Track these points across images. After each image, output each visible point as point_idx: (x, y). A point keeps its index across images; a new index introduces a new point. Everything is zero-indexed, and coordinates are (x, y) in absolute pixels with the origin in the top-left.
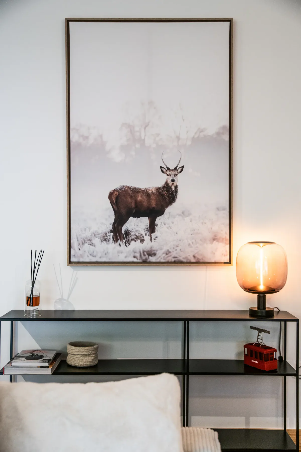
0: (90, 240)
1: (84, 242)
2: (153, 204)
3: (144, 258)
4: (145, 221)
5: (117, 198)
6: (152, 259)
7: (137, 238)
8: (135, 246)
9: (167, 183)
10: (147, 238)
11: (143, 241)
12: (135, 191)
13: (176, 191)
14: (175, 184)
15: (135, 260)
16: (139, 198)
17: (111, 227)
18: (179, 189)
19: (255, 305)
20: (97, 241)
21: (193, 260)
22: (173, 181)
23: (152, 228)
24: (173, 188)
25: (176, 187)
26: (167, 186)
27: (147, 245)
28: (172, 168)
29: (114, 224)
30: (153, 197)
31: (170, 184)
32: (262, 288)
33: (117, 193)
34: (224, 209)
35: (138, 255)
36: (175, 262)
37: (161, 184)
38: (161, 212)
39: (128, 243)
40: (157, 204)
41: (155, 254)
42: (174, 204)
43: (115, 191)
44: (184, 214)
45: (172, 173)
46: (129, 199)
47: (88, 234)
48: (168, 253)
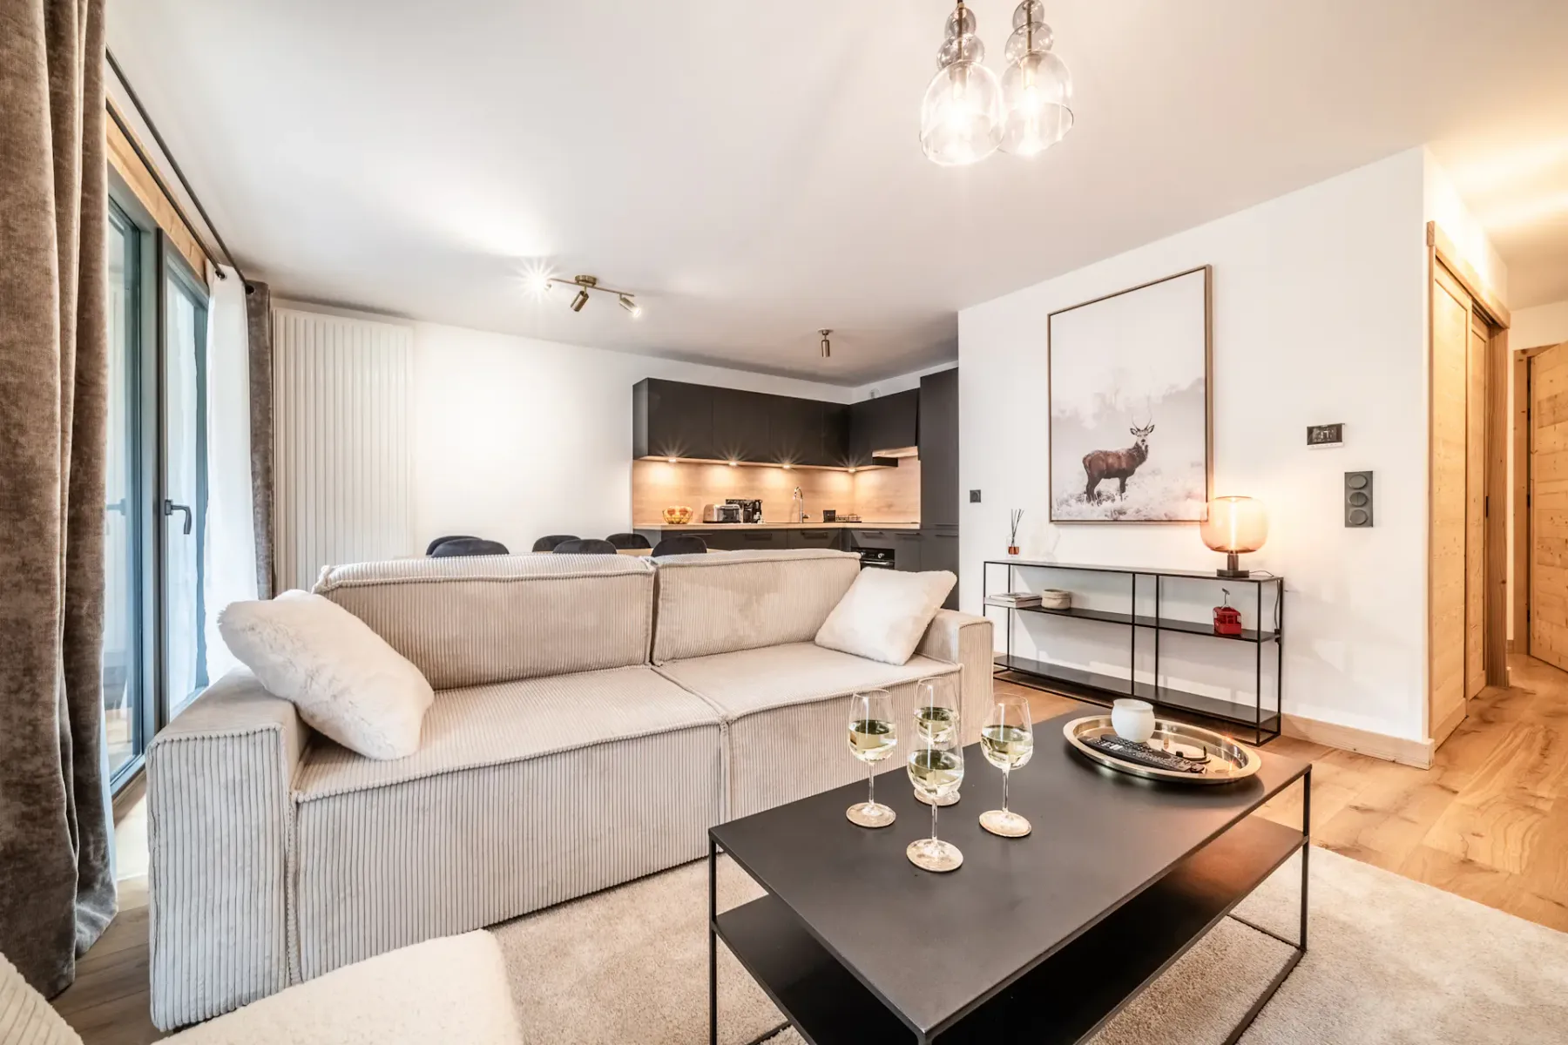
0: (1067, 501)
1: (1062, 503)
2: (1124, 465)
3: (1115, 517)
4: (1116, 482)
5: (1090, 462)
6: (1122, 517)
7: (1109, 498)
8: (1107, 505)
9: (1137, 444)
10: (1118, 498)
11: (1113, 500)
12: (1107, 454)
13: (1147, 451)
14: (1145, 444)
15: (1107, 519)
16: (1110, 460)
17: (1085, 489)
18: (1149, 449)
19: (1224, 567)
20: (1073, 502)
21: (1165, 519)
22: (1143, 441)
23: (1123, 488)
24: (1143, 448)
25: (1147, 447)
26: (1137, 447)
27: (1118, 504)
28: (1142, 428)
29: (1087, 486)
30: (1123, 459)
31: (1140, 443)
32: (1233, 547)
33: (1089, 458)
34: (1199, 465)
35: (1109, 514)
36: (1146, 521)
37: (1131, 445)
38: (1131, 472)
39: (1100, 502)
40: (1127, 464)
41: (1125, 513)
42: (1145, 464)
43: (1088, 456)
44: (1155, 472)
45: (1143, 433)
46: (1101, 462)
47: (1065, 496)
48: (1138, 511)
